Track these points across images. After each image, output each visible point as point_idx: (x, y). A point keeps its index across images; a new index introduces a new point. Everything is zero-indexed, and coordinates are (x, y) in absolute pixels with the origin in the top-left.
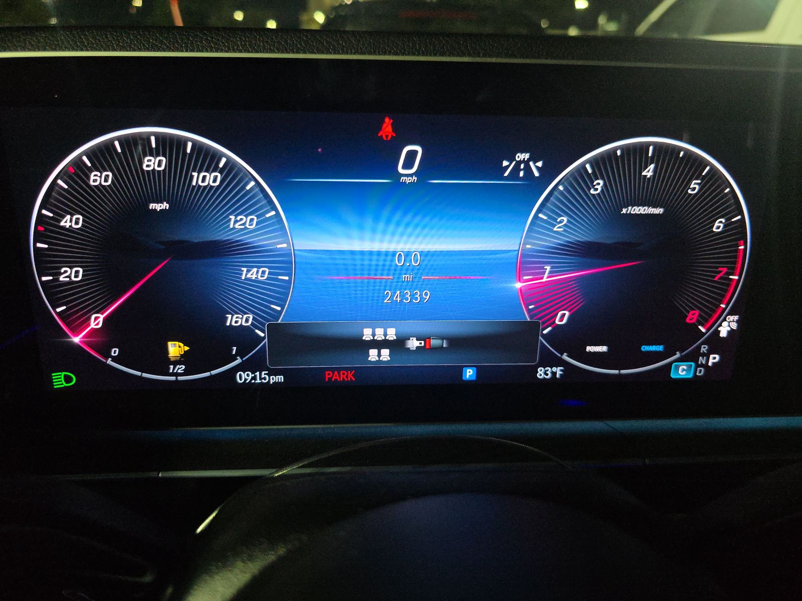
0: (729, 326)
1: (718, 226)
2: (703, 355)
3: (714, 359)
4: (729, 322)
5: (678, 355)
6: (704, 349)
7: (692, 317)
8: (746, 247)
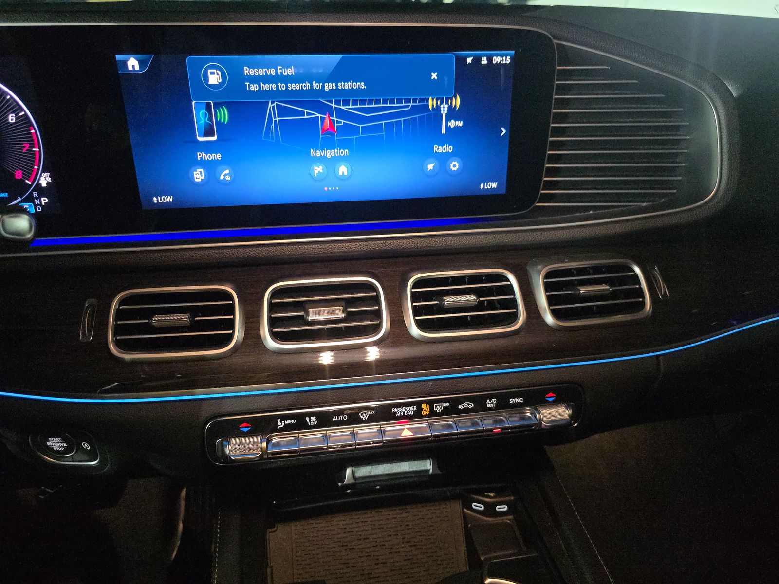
0: (46, 179)
1: (12, 118)
2: (37, 198)
3: (44, 200)
4: (45, 177)
5: (19, 199)
6: (35, 194)
7: (18, 175)
8: (36, 129)
